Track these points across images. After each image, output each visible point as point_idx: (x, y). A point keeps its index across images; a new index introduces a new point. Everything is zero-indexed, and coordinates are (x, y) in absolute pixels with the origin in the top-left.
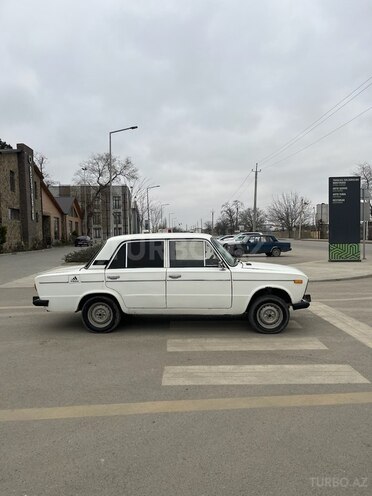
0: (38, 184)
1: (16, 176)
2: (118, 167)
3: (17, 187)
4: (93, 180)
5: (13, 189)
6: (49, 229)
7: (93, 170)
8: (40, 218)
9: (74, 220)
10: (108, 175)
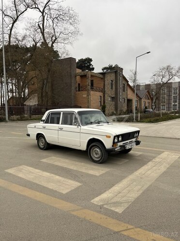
0: (126, 85)
1: (114, 82)
2: (174, 72)
3: (114, 87)
4: (159, 80)
5: (112, 88)
6: (131, 106)
7: (159, 76)
8: (126, 101)
9: (147, 101)
10: (168, 77)
